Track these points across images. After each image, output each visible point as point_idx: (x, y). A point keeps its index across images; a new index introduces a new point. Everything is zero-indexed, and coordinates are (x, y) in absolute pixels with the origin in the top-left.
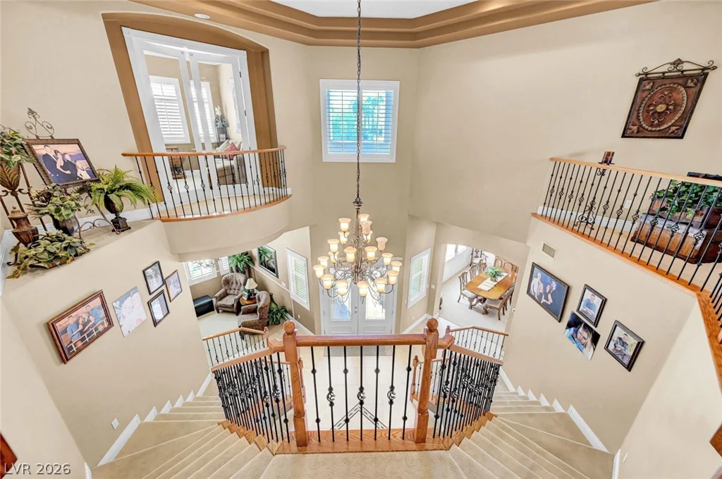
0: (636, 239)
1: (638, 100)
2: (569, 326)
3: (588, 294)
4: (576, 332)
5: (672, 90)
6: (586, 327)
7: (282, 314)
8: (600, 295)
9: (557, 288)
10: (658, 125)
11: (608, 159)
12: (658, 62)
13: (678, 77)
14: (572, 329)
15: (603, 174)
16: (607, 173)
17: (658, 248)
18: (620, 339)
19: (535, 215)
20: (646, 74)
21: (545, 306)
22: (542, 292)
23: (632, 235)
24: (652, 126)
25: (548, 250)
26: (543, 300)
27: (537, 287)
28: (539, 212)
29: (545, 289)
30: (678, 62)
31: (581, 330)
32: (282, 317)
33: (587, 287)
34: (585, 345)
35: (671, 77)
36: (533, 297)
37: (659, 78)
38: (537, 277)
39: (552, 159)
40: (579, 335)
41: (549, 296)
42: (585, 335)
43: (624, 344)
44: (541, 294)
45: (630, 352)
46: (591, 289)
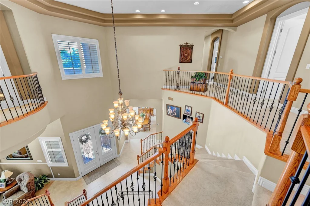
0: (190, 90)
1: (181, 53)
2: (183, 119)
3: (187, 108)
4: (186, 120)
5: (187, 50)
6: (188, 117)
7: (45, 180)
8: (190, 107)
9: (177, 109)
10: (186, 59)
11: (179, 69)
12: (183, 43)
13: (187, 47)
14: (185, 119)
15: (179, 73)
16: (180, 73)
17: (196, 91)
18: (198, 116)
19: (162, 89)
20: (181, 46)
21: (174, 116)
22: (172, 112)
23: (189, 89)
24: (185, 59)
25: (171, 99)
26: (173, 115)
27: (170, 111)
28: (164, 88)
29: (173, 111)
30: (187, 43)
31: (187, 118)
32: (45, 182)
33: (186, 106)
34: (189, 122)
35: (186, 47)
36: (169, 115)
37: (184, 47)
38: (169, 108)
39: (164, 70)
40: (187, 120)
41: (175, 113)
42: (189, 119)
43: (199, 117)
44: (172, 113)
45: (201, 118)
46: (187, 106)
